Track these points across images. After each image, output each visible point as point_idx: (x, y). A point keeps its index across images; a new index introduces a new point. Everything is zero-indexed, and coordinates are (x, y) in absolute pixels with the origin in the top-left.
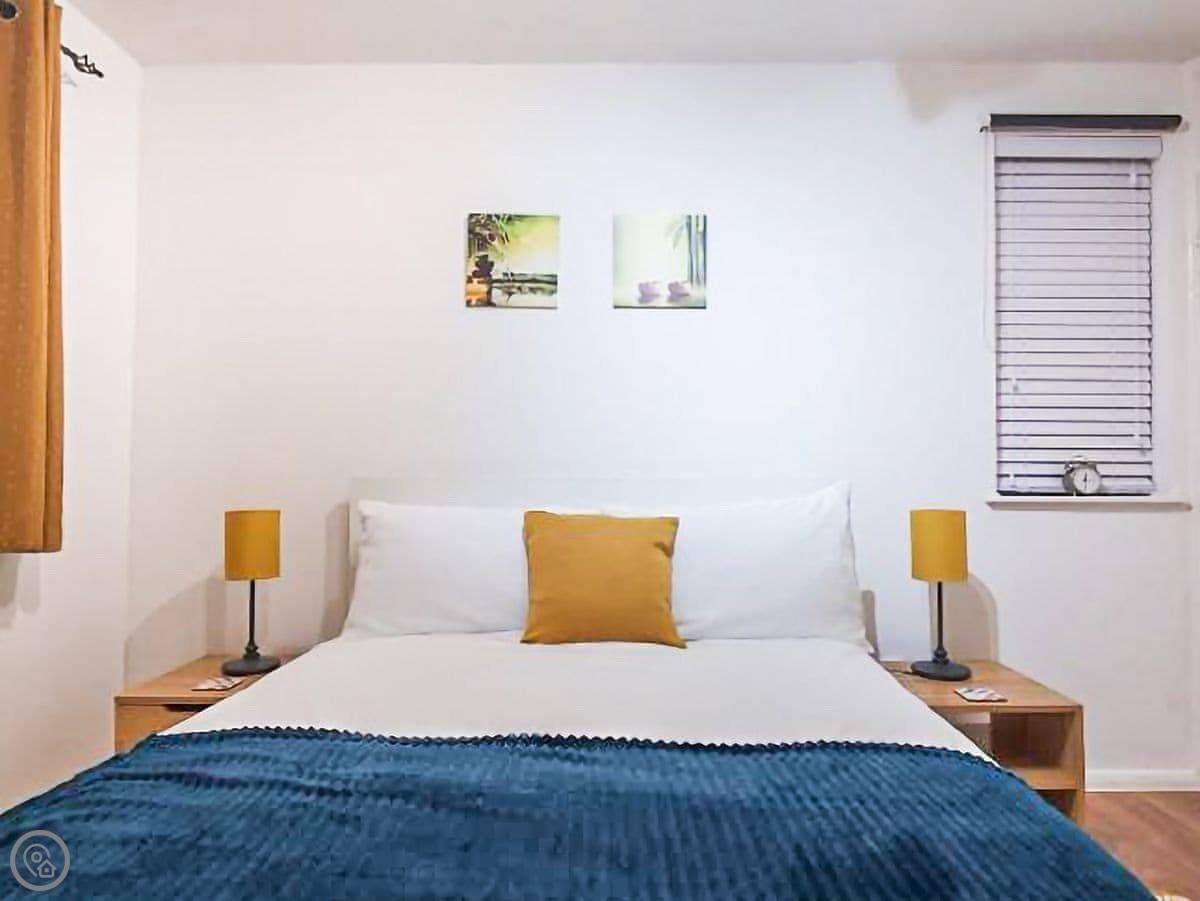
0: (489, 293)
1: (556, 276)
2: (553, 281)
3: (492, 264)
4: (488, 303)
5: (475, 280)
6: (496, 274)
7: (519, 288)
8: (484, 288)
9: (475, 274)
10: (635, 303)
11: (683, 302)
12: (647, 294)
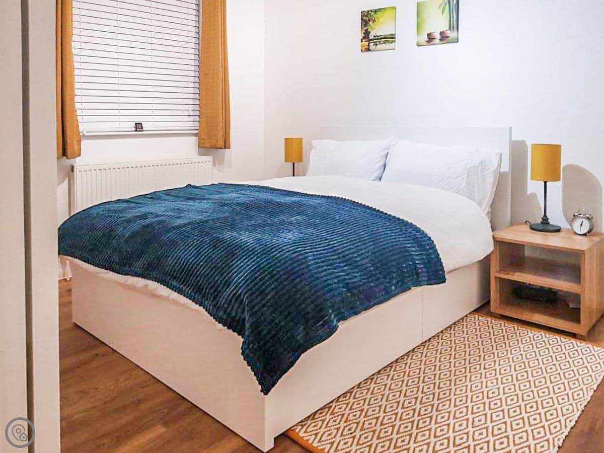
1: (395, 35)
2: (393, 37)
4: (369, 50)
5: (364, 40)
7: (380, 42)
9: (364, 38)
10: (425, 43)
11: (447, 40)
12: (430, 38)
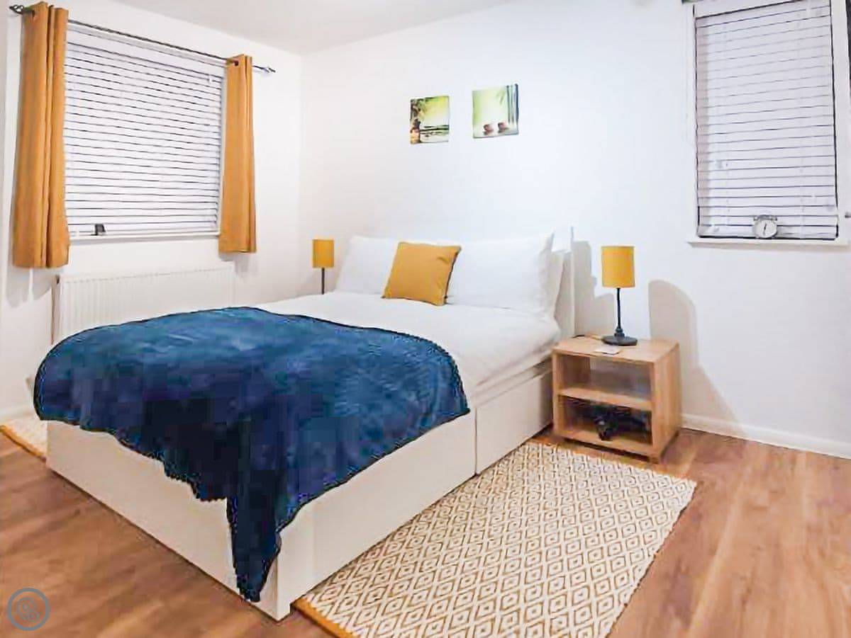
0: (419, 137)
1: (448, 126)
2: (446, 128)
3: (420, 123)
4: (419, 142)
5: (413, 131)
6: (422, 127)
7: (432, 133)
8: (418, 134)
9: (414, 128)
10: (482, 135)
11: (506, 132)
12: (488, 131)
